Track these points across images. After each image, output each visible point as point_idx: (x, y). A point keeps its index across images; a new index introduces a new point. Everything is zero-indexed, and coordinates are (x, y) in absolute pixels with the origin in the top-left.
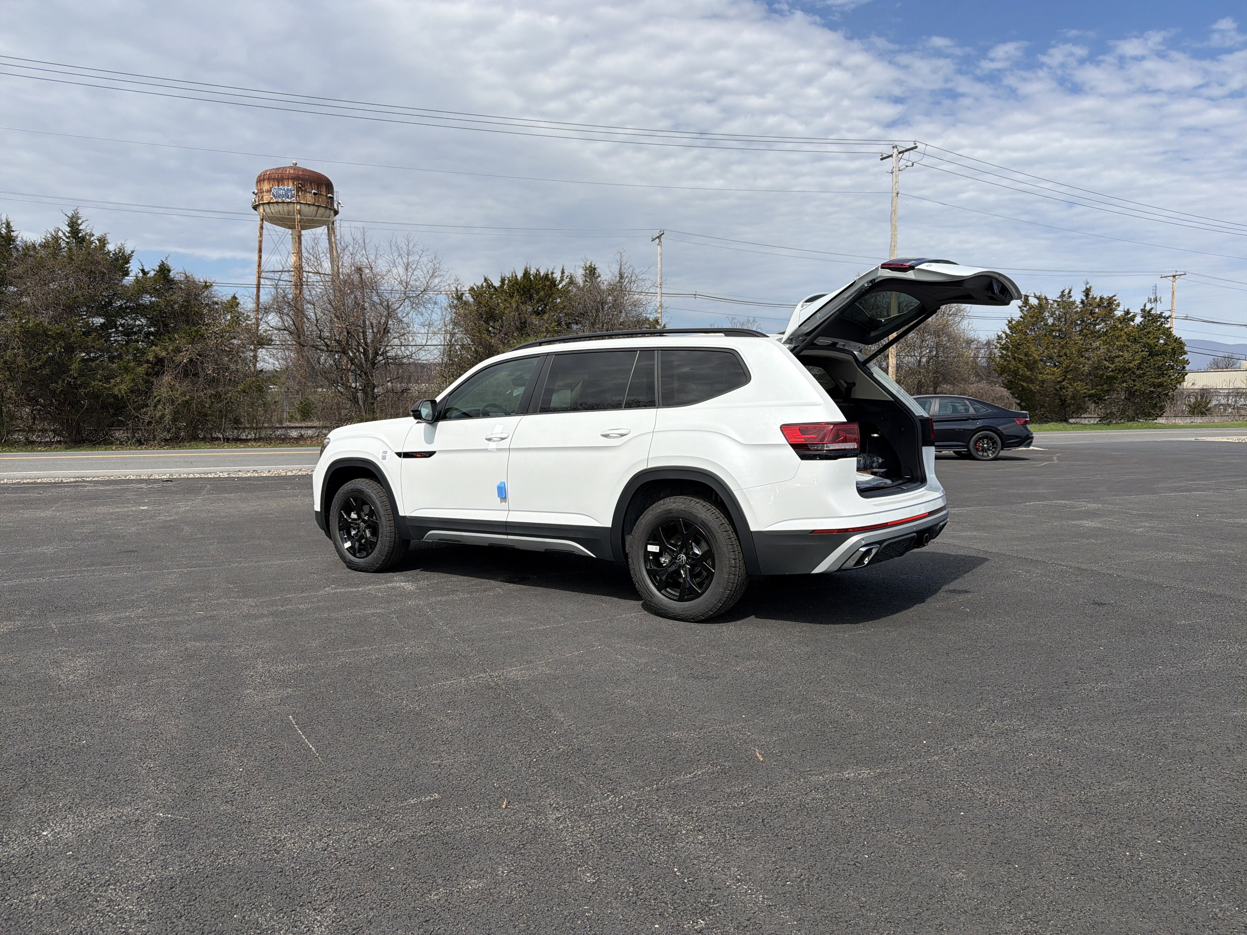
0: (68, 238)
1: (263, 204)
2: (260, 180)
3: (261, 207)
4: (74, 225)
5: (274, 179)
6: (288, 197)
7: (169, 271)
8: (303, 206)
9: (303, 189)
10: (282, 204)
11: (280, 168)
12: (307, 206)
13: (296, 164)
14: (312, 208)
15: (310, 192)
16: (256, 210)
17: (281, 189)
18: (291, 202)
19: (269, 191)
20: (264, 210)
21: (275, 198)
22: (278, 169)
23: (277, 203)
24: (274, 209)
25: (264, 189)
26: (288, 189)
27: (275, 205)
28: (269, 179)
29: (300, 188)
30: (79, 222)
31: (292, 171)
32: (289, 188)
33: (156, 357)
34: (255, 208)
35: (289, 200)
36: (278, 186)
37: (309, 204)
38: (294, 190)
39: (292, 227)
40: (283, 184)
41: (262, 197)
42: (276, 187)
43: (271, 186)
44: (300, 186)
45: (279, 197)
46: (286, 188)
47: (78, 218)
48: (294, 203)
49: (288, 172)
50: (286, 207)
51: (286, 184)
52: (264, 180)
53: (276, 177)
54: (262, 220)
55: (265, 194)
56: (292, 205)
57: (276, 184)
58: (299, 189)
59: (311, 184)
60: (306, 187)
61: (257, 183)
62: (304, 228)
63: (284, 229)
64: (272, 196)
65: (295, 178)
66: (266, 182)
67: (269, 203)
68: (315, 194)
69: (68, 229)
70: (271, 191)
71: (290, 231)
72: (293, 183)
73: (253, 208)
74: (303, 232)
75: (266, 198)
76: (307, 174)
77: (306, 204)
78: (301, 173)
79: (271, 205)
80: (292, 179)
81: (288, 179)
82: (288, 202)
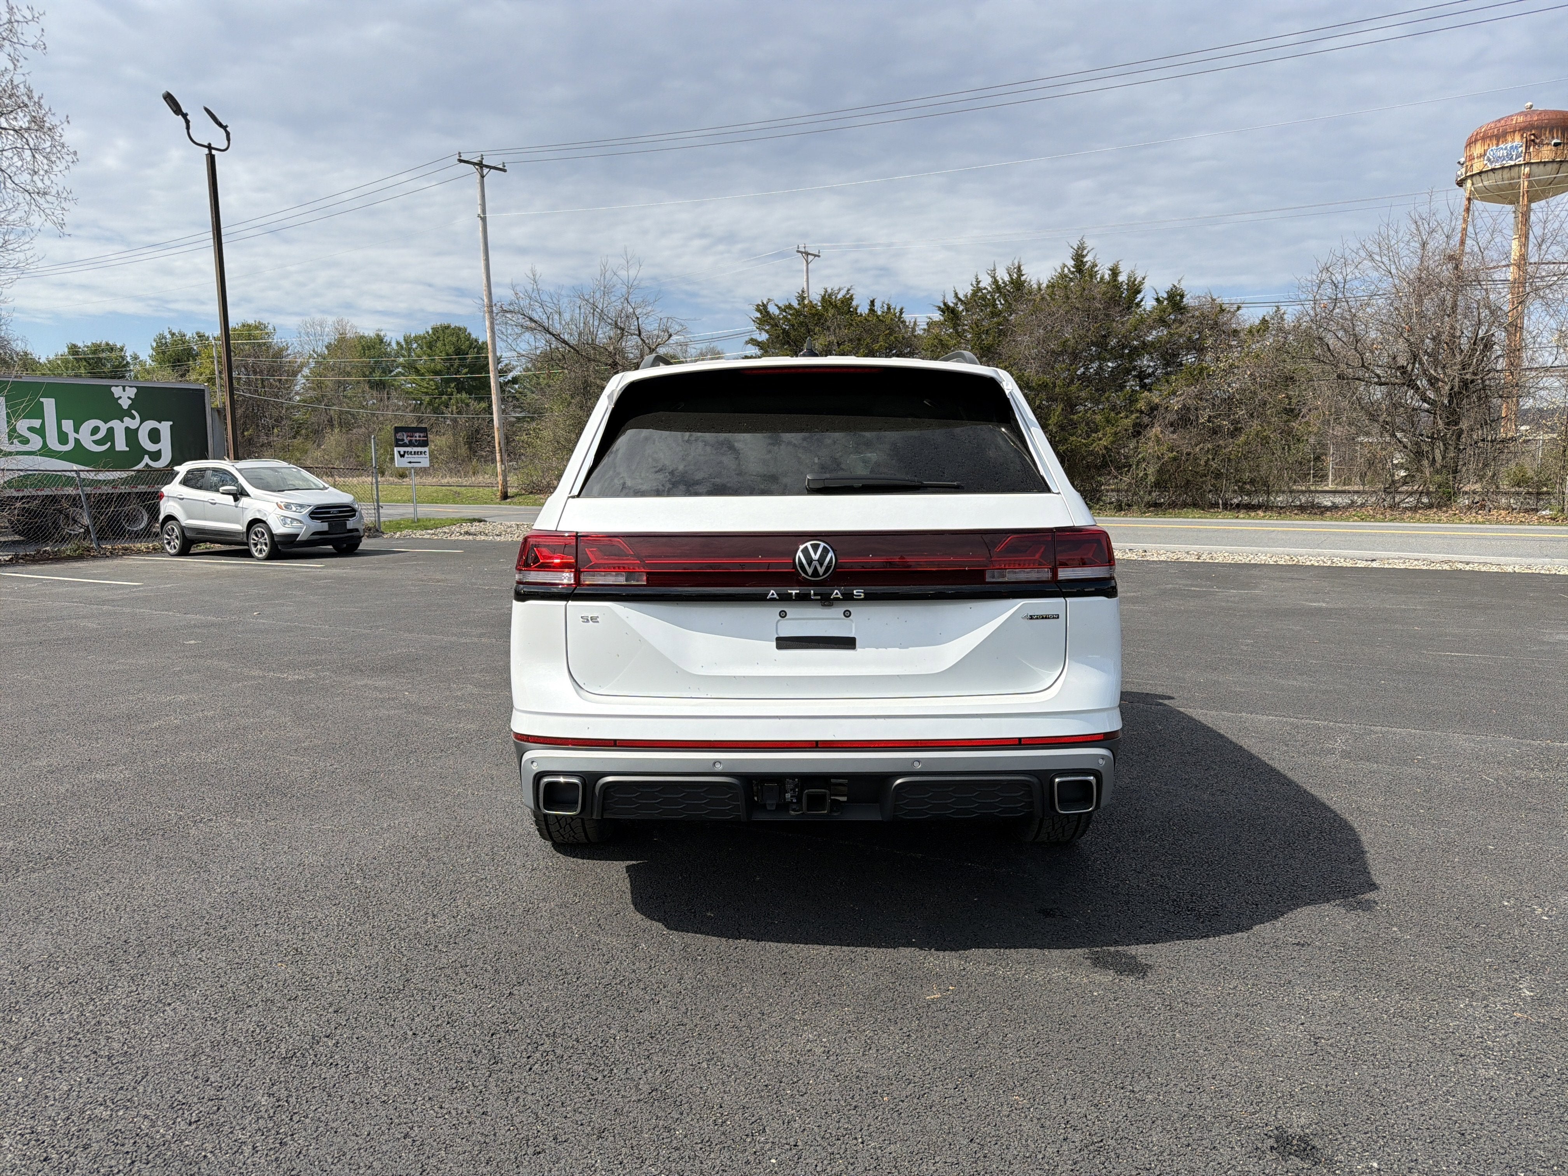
1: (1472, 176)
2: (1471, 143)
3: (1469, 182)
4: (1079, 258)
5: (1491, 137)
6: (1511, 159)
7: (1182, 296)
8: (1534, 167)
9: (1537, 141)
10: (1500, 171)
11: (1502, 119)
12: (1541, 166)
13: (1531, 106)
14: (1549, 167)
15: (1548, 144)
16: (1461, 186)
17: (1502, 148)
18: (1515, 165)
19: (1481, 156)
20: (1473, 184)
21: (1491, 163)
22: (1499, 121)
23: (1493, 170)
24: (1489, 180)
25: (1475, 155)
26: (1512, 147)
27: (1491, 173)
28: (1483, 139)
29: (1533, 141)
30: (1085, 252)
31: (1521, 119)
32: (1514, 144)
33: (1149, 403)
35: (1512, 163)
36: (1497, 145)
37: (1545, 163)
38: (1521, 146)
39: (1513, 200)
40: (1506, 141)
41: (1472, 166)
42: (1495, 147)
43: (1486, 147)
44: (1532, 137)
45: (1497, 161)
46: (1509, 145)
47: (1084, 249)
48: (1520, 165)
49: (1514, 122)
50: (1506, 174)
51: (1510, 139)
52: (1476, 141)
53: (1496, 132)
54: (1469, 199)
55: (1476, 160)
56: (1517, 169)
57: (1495, 142)
58: (1529, 143)
59: (1551, 131)
60: (1543, 137)
61: (1466, 147)
62: (1533, 197)
63: (1498, 206)
64: (1485, 162)
65: (1522, 130)
66: (1479, 144)
67: (1480, 173)
68: (1556, 145)
69: (1072, 263)
70: (1485, 154)
71: (1510, 208)
72: (1522, 136)
73: (1458, 184)
74: (1533, 205)
75: (1477, 167)
76: (1547, 117)
77: (1541, 162)
78: (1536, 118)
79: (1483, 175)
80: (1519, 131)
81: (1514, 132)
82: (1511, 166)
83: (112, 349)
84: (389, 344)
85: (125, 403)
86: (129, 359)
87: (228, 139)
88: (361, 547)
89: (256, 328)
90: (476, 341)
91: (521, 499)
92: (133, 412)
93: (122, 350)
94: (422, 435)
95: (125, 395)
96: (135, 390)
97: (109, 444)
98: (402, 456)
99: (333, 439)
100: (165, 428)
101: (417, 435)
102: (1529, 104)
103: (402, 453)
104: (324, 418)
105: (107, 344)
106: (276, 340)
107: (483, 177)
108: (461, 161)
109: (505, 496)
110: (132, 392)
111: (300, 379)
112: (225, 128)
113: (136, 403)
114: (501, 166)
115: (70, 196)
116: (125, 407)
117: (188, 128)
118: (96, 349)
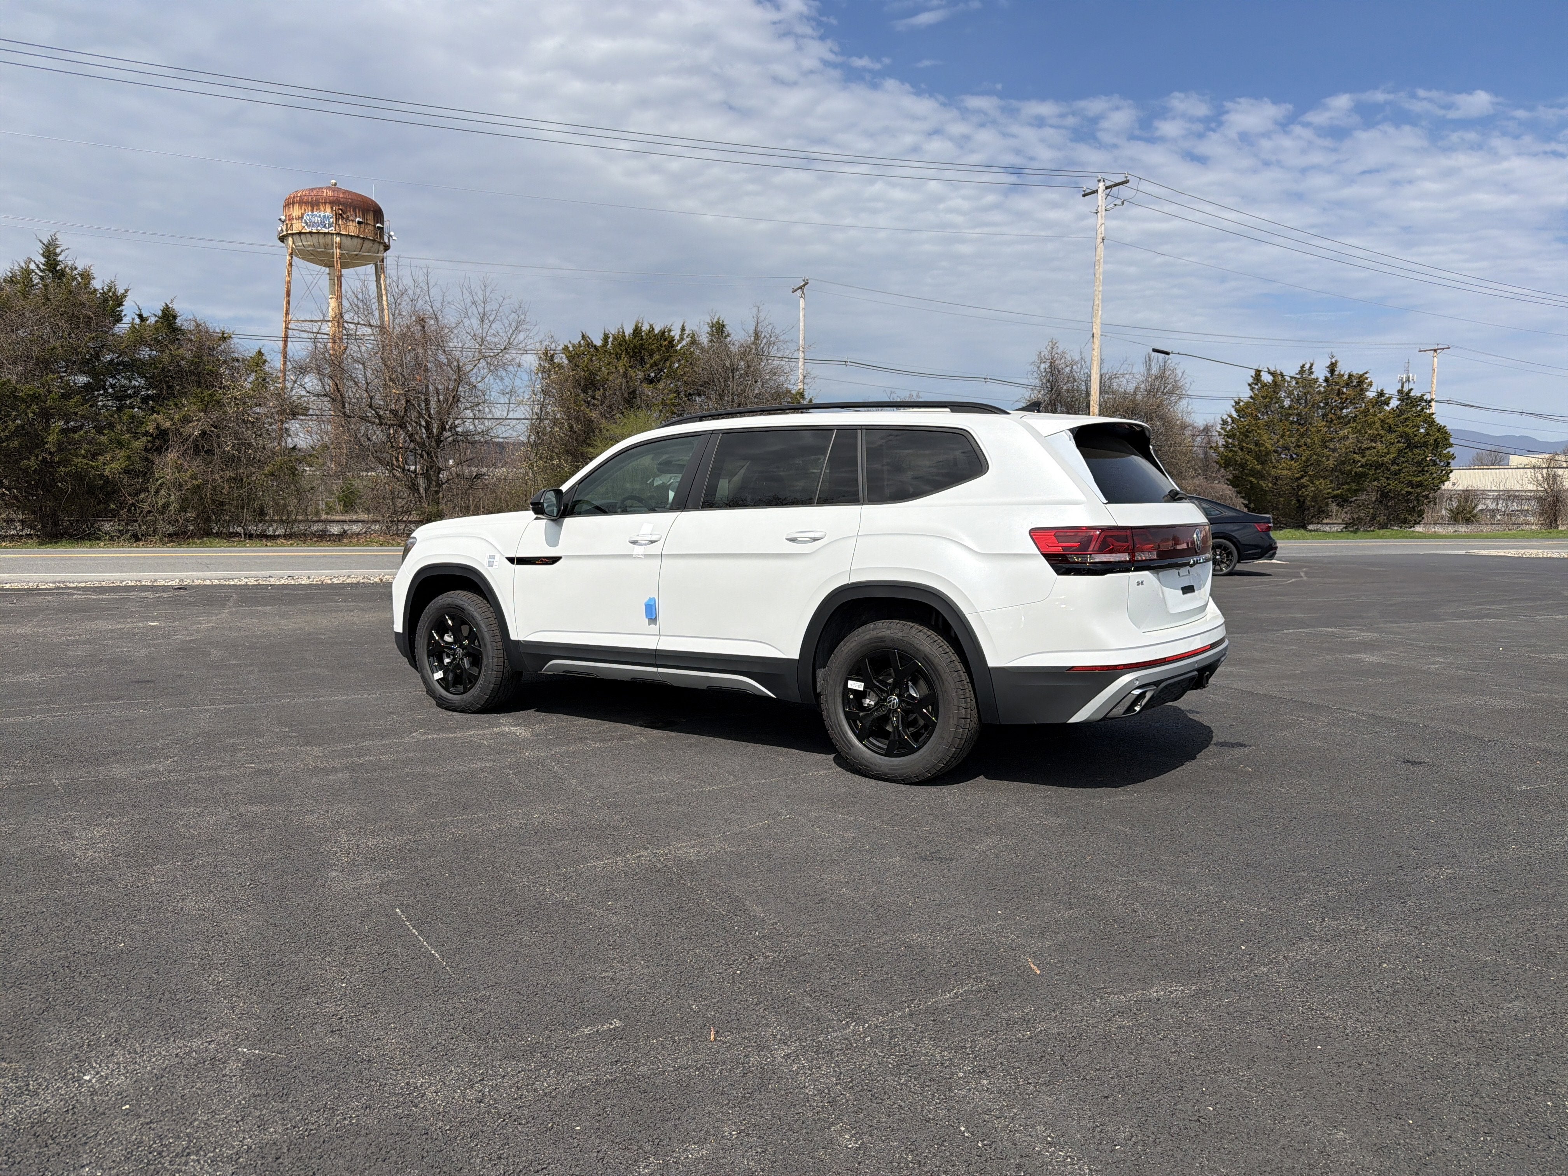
0: (41, 271)
1: (292, 234)
2: (289, 204)
3: (290, 239)
4: (50, 254)
5: (307, 203)
6: (325, 226)
7: (175, 317)
8: (344, 238)
9: (345, 216)
10: (316, 235)
11: (315, 189)
12: (349, 238)
13: (335, 184)
14: (355, 240)
15: (353, 221)
16: (283, 242)
17: (316, 216)
18: (328, 233)
19: (300, 218)
20: (294, 243)
21: (309, 226)
22: (313, 190)
23: (310, 233)
24: (307, 242)
25: (294, 215)
26: (324, 216)
27: (308, 236)
28: (300, 203)
29: (341, 215)
30: (58, 250)
31: (330, 193)
32: (327, 214)
33: (158, 427)
34: (282, 239)
35: (326, 231)
36: (312, 211)
37: (351, 236)
38: (332, 217)
39: (330, 266)
40: (319, 210)
41: (292, 225)
42: (310, 213)
43: (303, 212)
44: (340, 212)
45: (313, 226)
46: (322, 214)
47: (56, 246)
48: (332, 234)
49: (325, 195)
50: (322, 240)
51: (322, 209)
52: (293, 203)
53: (310, 200)
54: (291, 255)
55: (295, 221)
56: (330, 237)
57: (310, 208)
58: (339, 216)
59: (354, 211)
60: (348, 214)
61: (285, 207)
62: (344, 266)
63: (318, 267)
64: (303, 224)
65: (333, 203)
66: (296, 207)
67: (300, 234)
68: (359, 223)
69: (43, 260)
70: (302, 218)
71: (327, 270)
72: (332, 208)
73: (280, 239)
74: (344, 271)
75: (297, 227)
76: (350, 197)
77: (349, 235)
78: (341, 196)
79: (302, 236)
80: (330, 203)
81: (325, 203)
82: (325, 233)
102: (334, 181)
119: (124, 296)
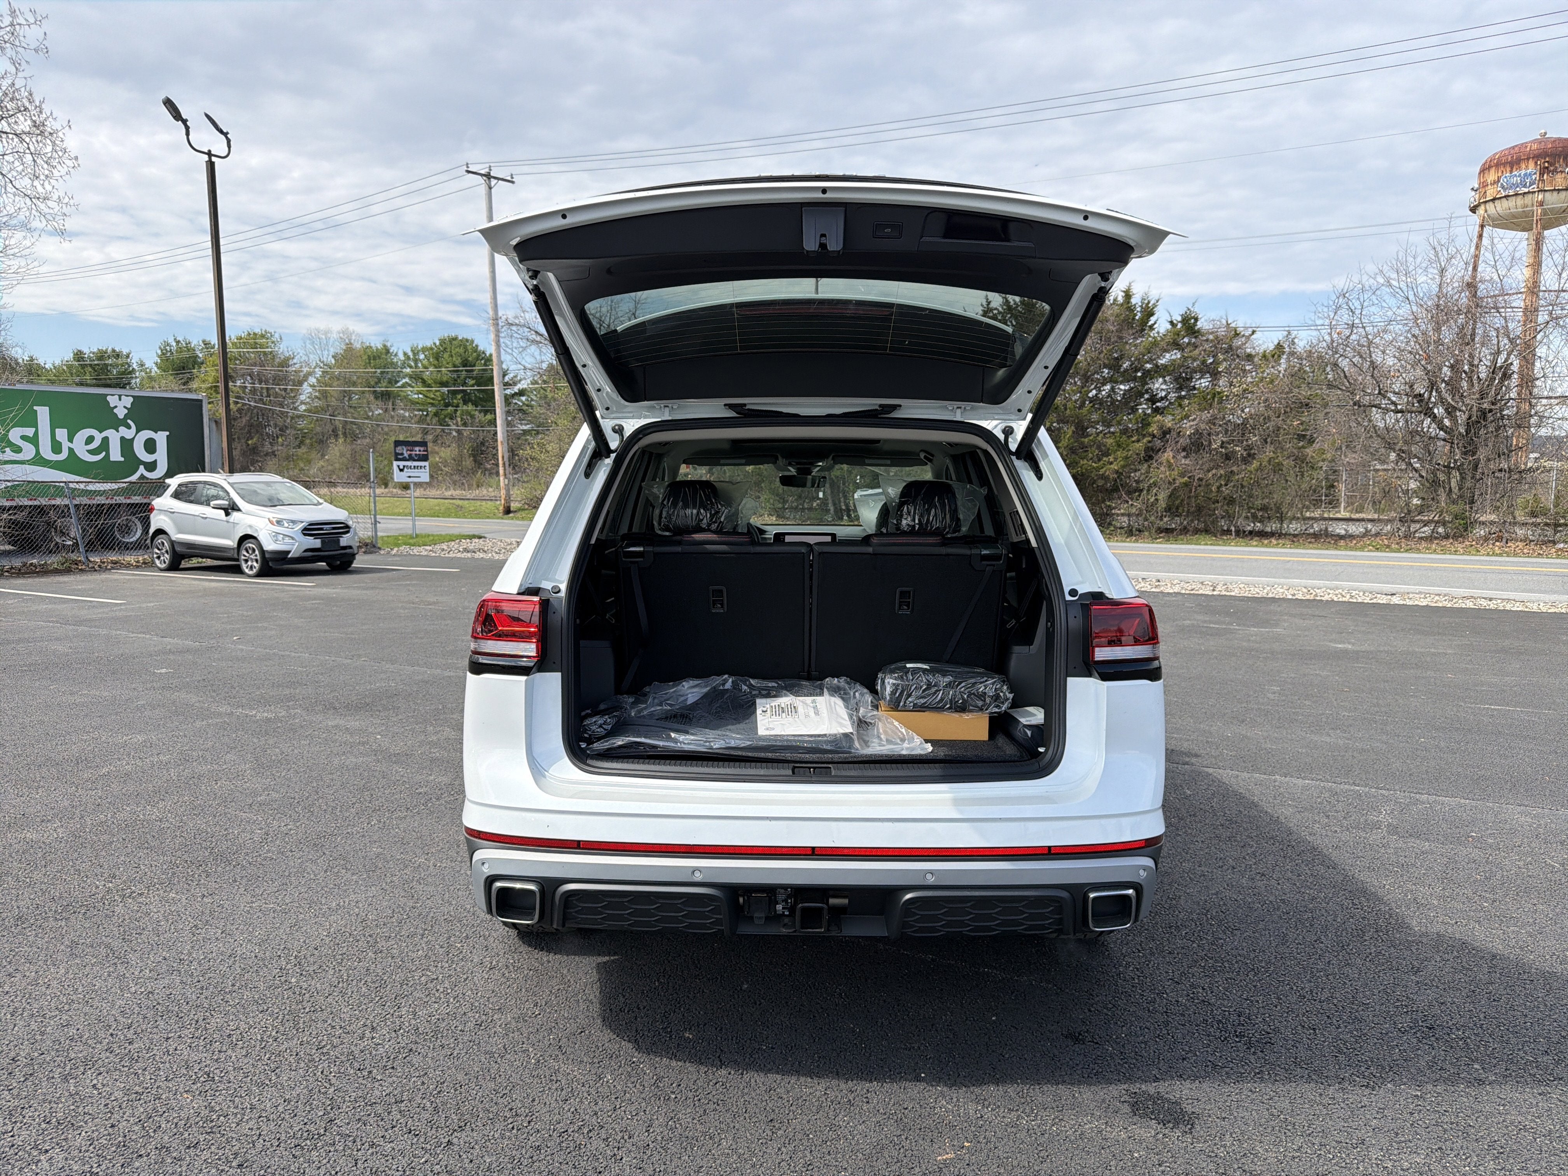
1: (1485, 202)
2: (1484, 170)
3: (1482, 207)
5: (1504, 164)
6: (1525, 186)
7: (1196, 320)
8: (1548, 194)
9: (1552, 168)
10: (1514, 198)
11: (1516, 146)
12: (1555, 193)
13: (1546, 133)
14: (1563, 194)
15: (1562, 172)
16: (1475, 213)
17: (1516, 175)
18: (1529, 192)
19: (1495, 182)
20: (1486, 211)
21: (1505, 190)
22: (1513, 148)
23: (1507, 196)
24: (1502, 207)
25: (1489, 181)
26: (1525, 175)
27: (1504, 200)
28: (1498, 165)
29: (1547, 168)
31: (1535, 146)
32: (1528, 171)
34: (1473, 210)
35: (1526, 190)
36: (1511, 172)
37: (1558, 190)
38: (1535, 173)
39: (1526, 228)
40: (1520, 168)
41: (1485, 192)
42: (1508, 174)
43: (1500, 174)
44: (1546, 165)
45: (1511, 188)
46: (1523, 172)
48: (1534, 192)
49: (1528, 149)
50: (1520, 201)
51: (1524, 166)
52: (1490, 167)
53: (1510, 159)
54: (1482, 226)
55: (1490, 187)
56: (1530, 196)
57: (1508, 169)
58: (1543, 171)
59: (1564, 161)
60: (1557, 165)
61: (1480, 174)
62: (1546, 225)
63: (1514, 233)
64: (1499, 189)
65: (1536, 157)
66: (1493, 170)
67: (1493, 200)
70: (1499, 181)
71: (1525, 235)
72: (1536, 163)
73: (1471, 210)
74: (1547, 233)
75: (1491, 193)
76: (1561, 145)
77: (1555, 190)
78: (1550, 146)
79: (1496, 202)
80: (1533, 158)
81: (1528, 159)
82: (1525, 193)
83: (118, 355)
84: (396, 355)
85: (121, 413)
86: (135, 366)
87: (229, 146)
88: (355, 565)
89: (263, 336)
90: (483, 353)
91: (524, 514)
92: (129, 421)
93: (128, 356)
94: (422, 449)
95: (120, 405)
96: (131, 399)
97: (104, 453)
98: (401, 470)
99: (337, 449)
100: (161, 438)
101: (417, 449)
102: (1543, 131)
103: (401, 467)
104: (329, 428)
105: (114, 351)
106: (283, 349)
107: (490, 188)
108: (468, 172)
109: (508, 511)
110: (128, 401)
111: (306, 389)
112: (225, 134)
113: (132, 413)
114: (509, 178)
115: (72, 202)
116: (121, 416)
117: (188, 134)
118: (102, 355)
119: (1155, 306)
